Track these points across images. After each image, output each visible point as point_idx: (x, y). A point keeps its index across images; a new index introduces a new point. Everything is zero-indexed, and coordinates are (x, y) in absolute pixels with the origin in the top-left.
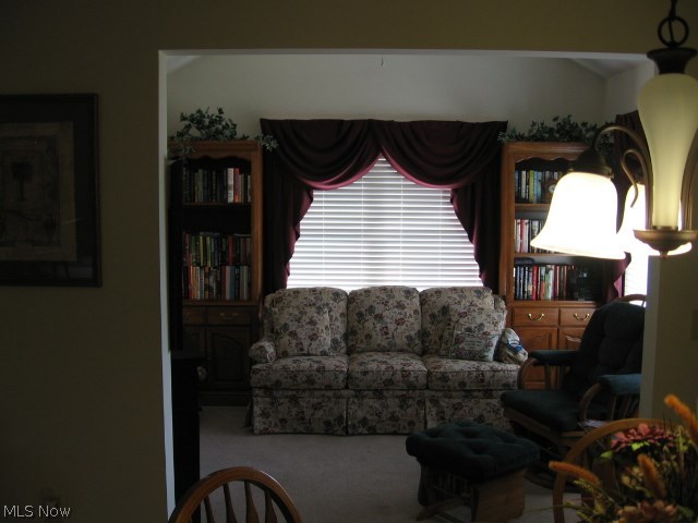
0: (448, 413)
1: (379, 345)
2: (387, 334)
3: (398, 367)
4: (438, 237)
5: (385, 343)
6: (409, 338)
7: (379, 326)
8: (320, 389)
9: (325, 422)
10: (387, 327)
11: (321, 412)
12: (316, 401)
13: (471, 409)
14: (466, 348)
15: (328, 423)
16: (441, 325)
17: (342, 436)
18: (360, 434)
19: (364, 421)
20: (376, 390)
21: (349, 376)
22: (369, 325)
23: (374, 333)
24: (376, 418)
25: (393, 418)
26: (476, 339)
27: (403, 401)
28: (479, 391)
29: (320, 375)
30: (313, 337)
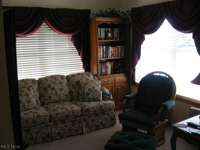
0: (90, 123)
1: (55, 100)
2: (57, 95)
3: (70, 109)
4: (66, 54)
5: (57, 99)
6: (66, 95)
7: (54, 92)
8: (39, 125)
9: (42, 138)
10: (57, 92)
11: (40, 134)
12: (37, 130)
13: (98, 120)
14: (92, 97)
15: (43, 138)
16: (77, 89)
17: (50, 142)
18: (57, 139)
19: (59, 134)
20: (62, 120)
21: (51, 117)
22: (50, 92)
23: (52, 96)
24: (63, 131)
25: (70, 130)
26: (94, 93)
27: (73, 122)
28: (100, 113)
29: (38, 119)
30: (29, 101)
